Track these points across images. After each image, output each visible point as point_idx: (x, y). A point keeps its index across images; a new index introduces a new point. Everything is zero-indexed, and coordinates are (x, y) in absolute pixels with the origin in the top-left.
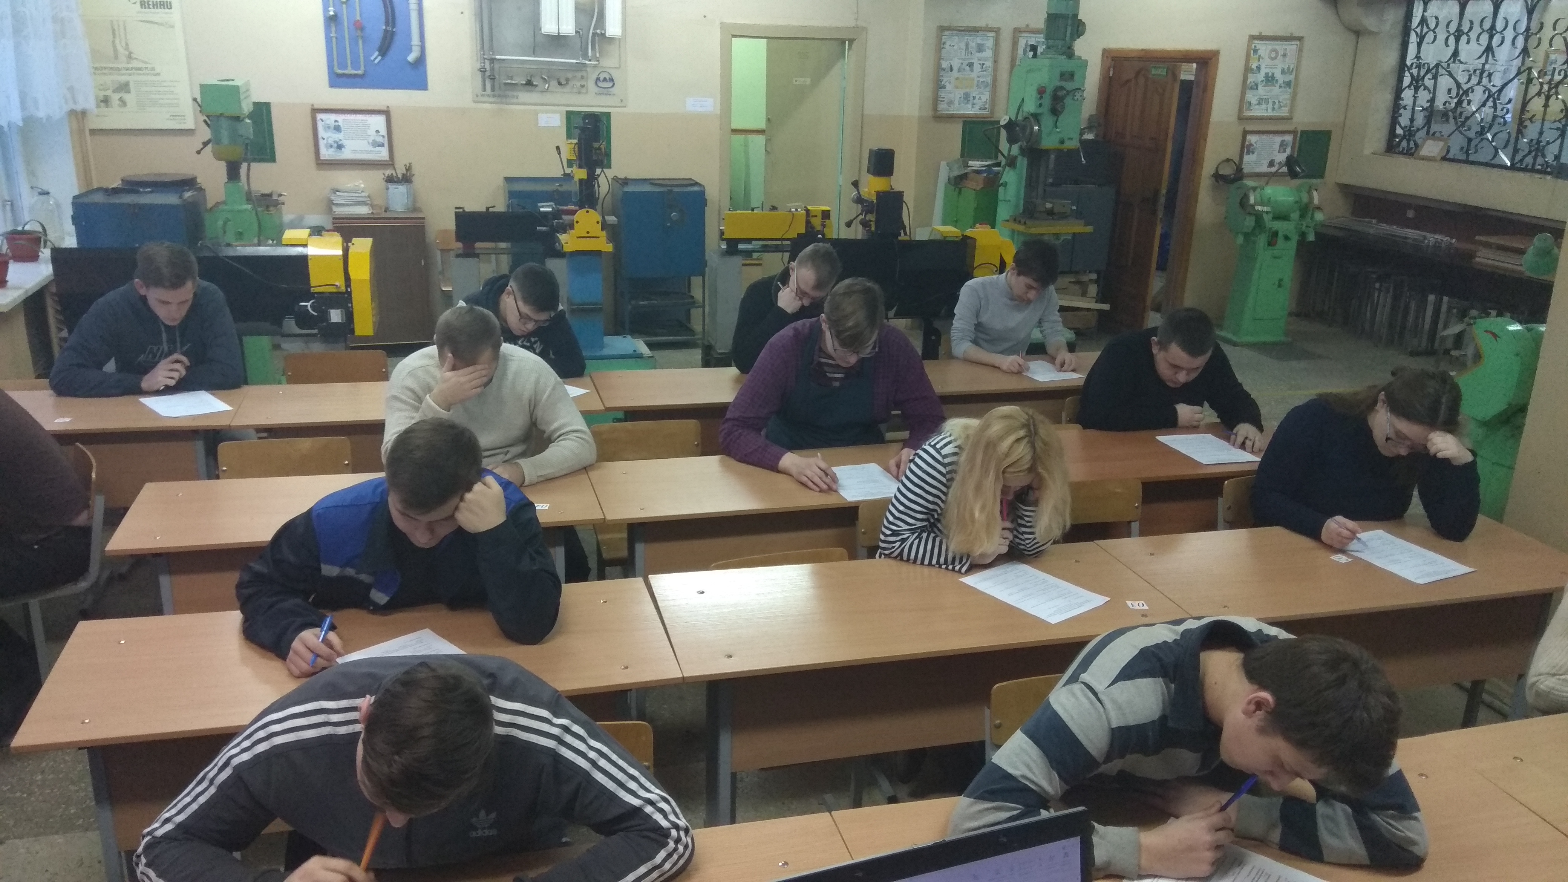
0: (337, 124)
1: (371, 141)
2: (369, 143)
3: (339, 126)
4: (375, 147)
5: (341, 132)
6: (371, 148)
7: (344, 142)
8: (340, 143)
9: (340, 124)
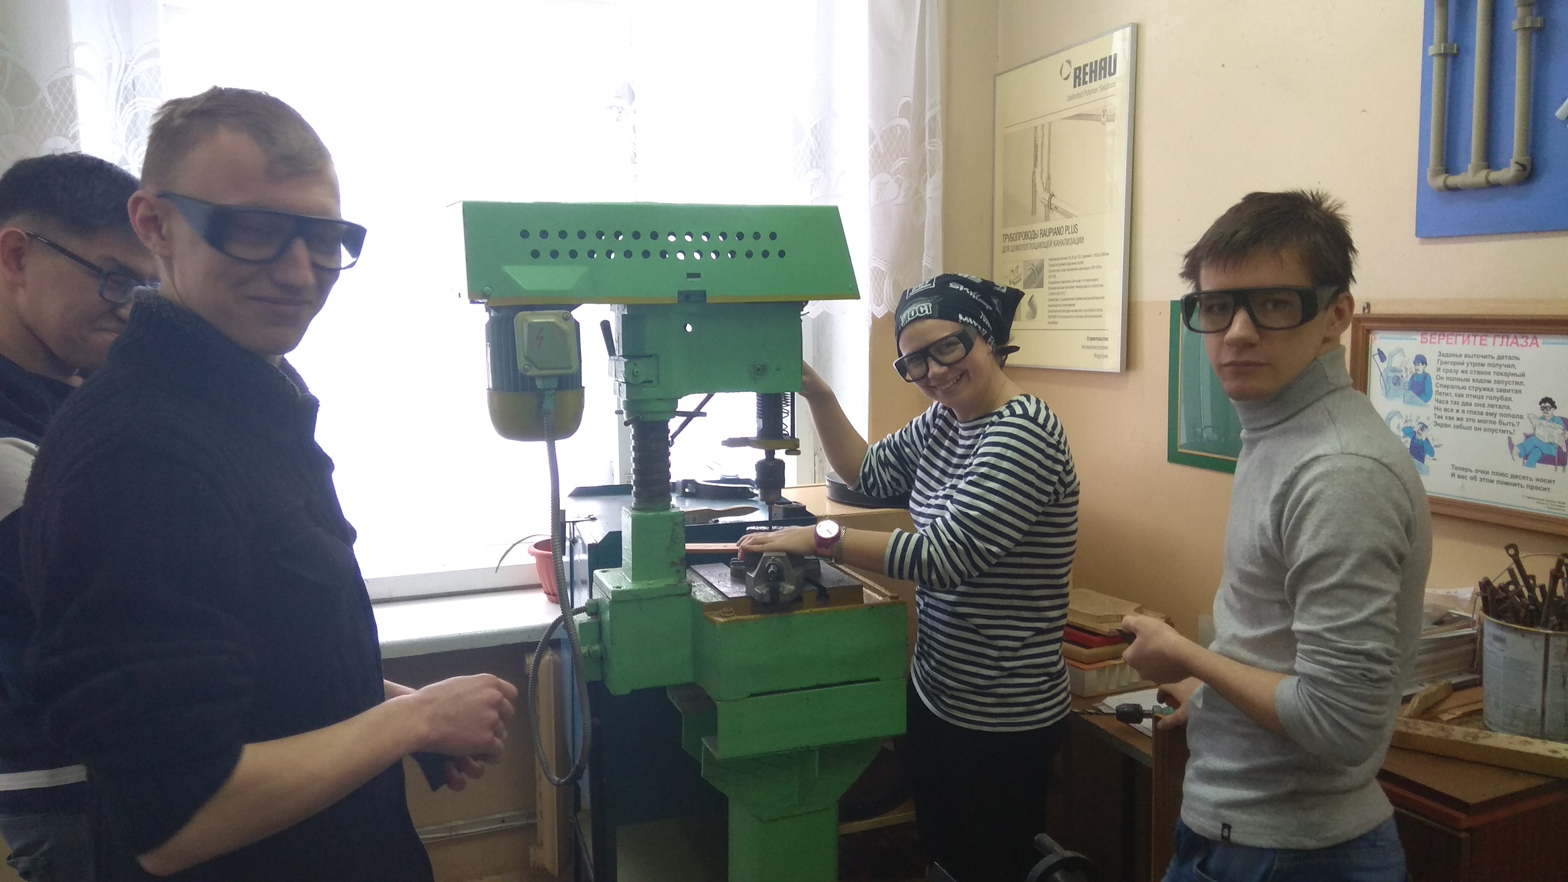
0: (1421, 367)
1: (1518, 439)
2: (1511, 446)
3: (1426, 376)
4: (1531, 465)
5: (1427, 399)
6: (1517, 466)
7: (1433, 435)
8: (1423, 436)
9: (1431, 369)
